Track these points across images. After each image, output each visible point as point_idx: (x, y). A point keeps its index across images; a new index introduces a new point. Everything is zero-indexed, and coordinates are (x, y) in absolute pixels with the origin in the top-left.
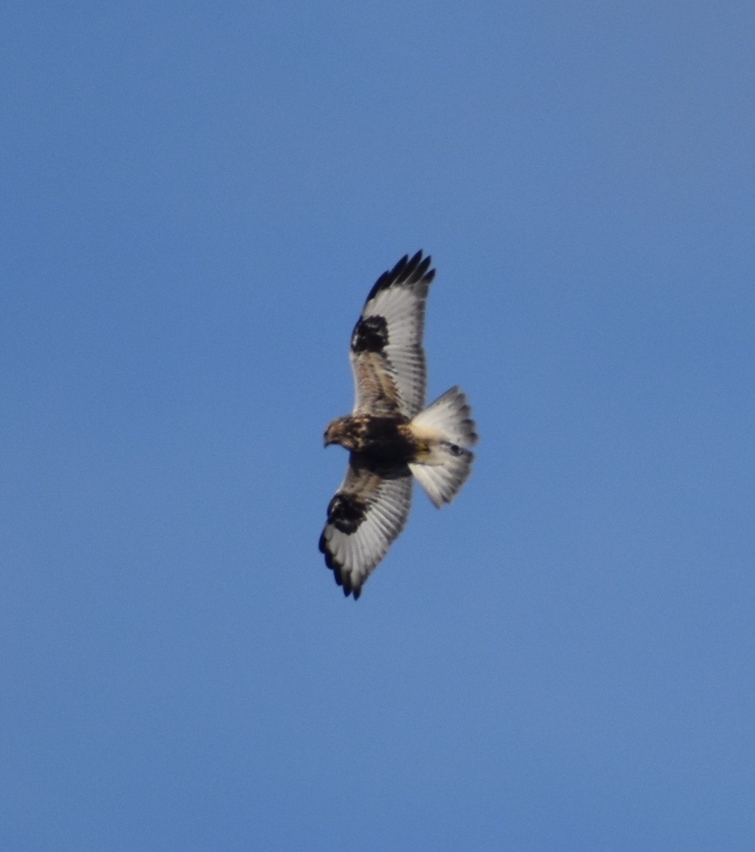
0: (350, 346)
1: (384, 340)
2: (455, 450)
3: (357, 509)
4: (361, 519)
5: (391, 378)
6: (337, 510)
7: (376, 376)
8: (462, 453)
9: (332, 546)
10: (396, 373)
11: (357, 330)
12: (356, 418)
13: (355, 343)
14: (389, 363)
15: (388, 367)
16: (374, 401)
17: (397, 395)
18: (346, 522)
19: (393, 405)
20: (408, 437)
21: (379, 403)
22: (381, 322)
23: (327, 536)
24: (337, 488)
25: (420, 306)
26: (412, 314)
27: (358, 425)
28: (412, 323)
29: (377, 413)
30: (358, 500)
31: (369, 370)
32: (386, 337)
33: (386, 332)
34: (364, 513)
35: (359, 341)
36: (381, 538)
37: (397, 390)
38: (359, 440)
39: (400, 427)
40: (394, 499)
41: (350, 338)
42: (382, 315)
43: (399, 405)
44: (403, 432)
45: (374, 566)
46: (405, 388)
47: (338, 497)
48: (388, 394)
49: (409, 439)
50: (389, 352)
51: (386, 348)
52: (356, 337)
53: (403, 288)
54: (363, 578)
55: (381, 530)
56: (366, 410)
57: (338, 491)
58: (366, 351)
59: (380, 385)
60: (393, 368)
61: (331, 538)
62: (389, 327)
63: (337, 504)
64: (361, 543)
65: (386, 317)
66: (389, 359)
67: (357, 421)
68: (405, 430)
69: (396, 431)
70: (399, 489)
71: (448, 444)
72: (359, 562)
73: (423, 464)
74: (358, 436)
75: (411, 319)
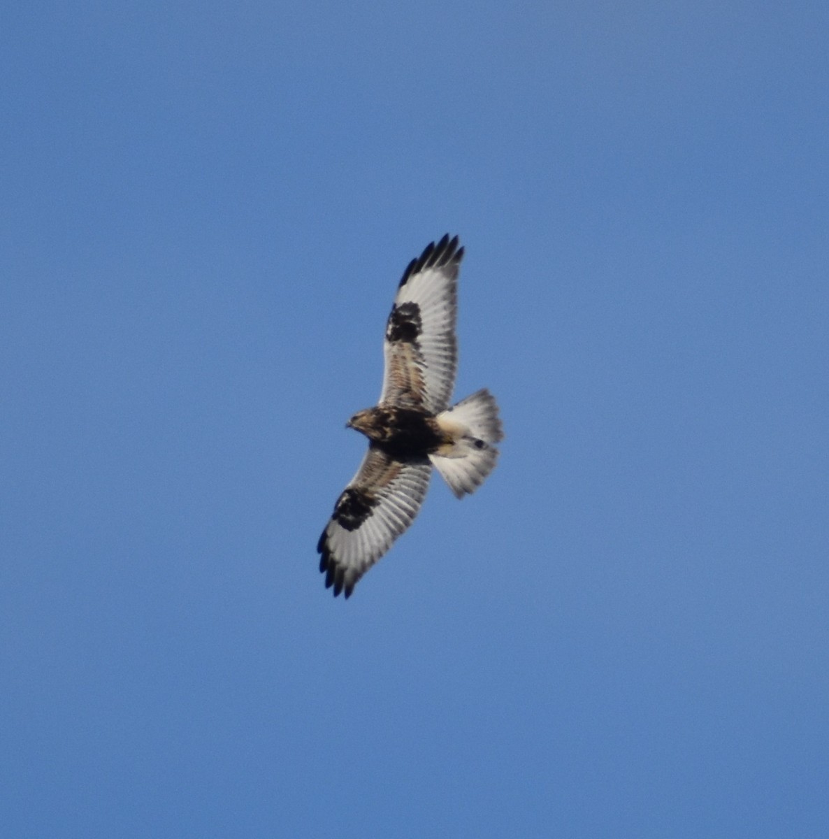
0: (385, 336)
1: (418, 329)
2: (479, 444)
3: (364, 504)
4: (367, 514)
5: (420, 371)
6: (344, 506)
7: (406, 369)
8: (485, 449)
9: (332, 543)
10: (426, 367)
11: (391, 319)
12: (385, 409)
13: (389, 332)
14: (421, 355)
15: (419, 360)
16: (400, 394)
17: (423, 390)
18: (350, 518)
19: (418, 400)
20: (435, 429)
21: (405, 396)
22: (413, 309)
23: (329, 533)
24: (347, 482)
25: (452, 289)
26: (444, 298)
27: (388, 416)
28: (445, 308)
29: (403, 406)
30: (367, 495)
31: (401, 361)
32: (420, 325)
33: (419, 320)
34: (371, 508)
35: (394, 330)
36: (385, 535)
37: (424, 384)
38: (388, 429)
39: (426, 419)
40: (406, 494)
41: (385, 328)
42: (414, 302)
43: (424, 399)
44: (430, 424)
45: (372, 561)
46: (432, 382)
47: (349, 491)
48: (414, 389)
49: (437, 430)
50: (422, 344)
51: (419, 338)
52: (391, 326)
53: (434, 271)
54: (357, 576)
55: (387, 525)
56: (392, 402)
57: (350, 485)
58: (400, 341)
59: (408, 379)
60: (424, 361)
61: (332, 535)
62: (422, 315)
63: (344, 499)
64: (362, 540)
65: (419, 304)
66: (421, 350)
67: (386, 412)
68: (432, 422)
69: (424, 423)
70: (414, 483)
71: (472, 439)
72: (356, 559)
73: (445, 456)
74: (387, 425)
75: (445, 303)
